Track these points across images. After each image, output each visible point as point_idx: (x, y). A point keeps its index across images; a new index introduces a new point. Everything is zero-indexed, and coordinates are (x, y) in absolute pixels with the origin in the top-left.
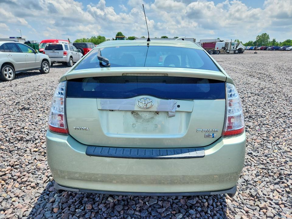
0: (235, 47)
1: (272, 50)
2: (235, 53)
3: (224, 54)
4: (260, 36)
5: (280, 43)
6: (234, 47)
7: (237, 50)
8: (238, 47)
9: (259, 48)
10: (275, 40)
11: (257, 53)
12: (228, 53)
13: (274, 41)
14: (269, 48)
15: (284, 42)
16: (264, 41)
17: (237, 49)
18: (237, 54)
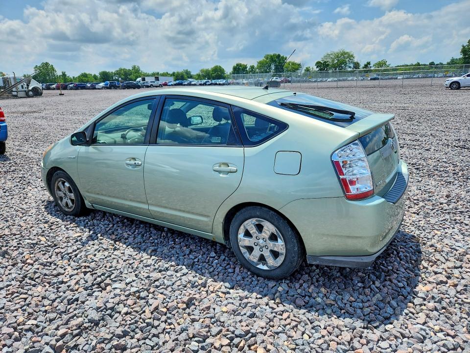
0: (25, 86)
1: (76, 89)
2: (28, 96)
3: (8, 98)
4: (40, 67)
5: (73, 77)
6: (22, 86)
7: (31, 91)
8: (30, 85)
9: (54, 86)
10: (66, 73)
11: (63, 94)
12: (16, 97)
13: (64, 75)
14: (71, 86)
15: (79, 77)
16: (49, 75)
17: (30, 88)
18: (32, 97)
